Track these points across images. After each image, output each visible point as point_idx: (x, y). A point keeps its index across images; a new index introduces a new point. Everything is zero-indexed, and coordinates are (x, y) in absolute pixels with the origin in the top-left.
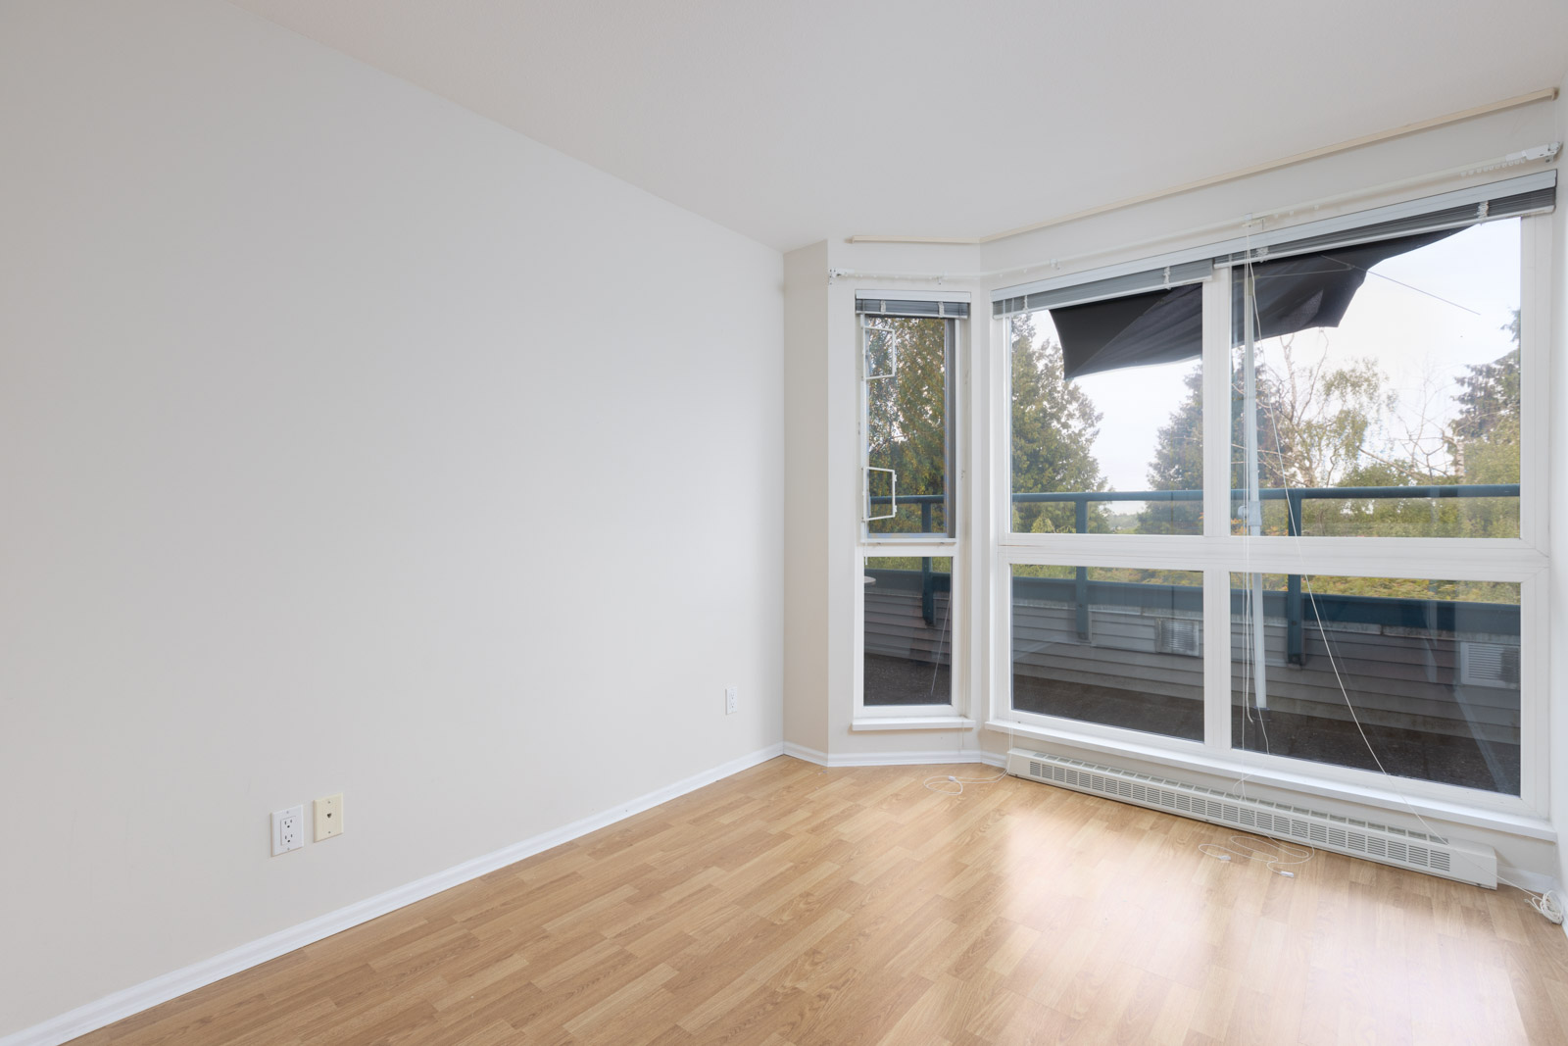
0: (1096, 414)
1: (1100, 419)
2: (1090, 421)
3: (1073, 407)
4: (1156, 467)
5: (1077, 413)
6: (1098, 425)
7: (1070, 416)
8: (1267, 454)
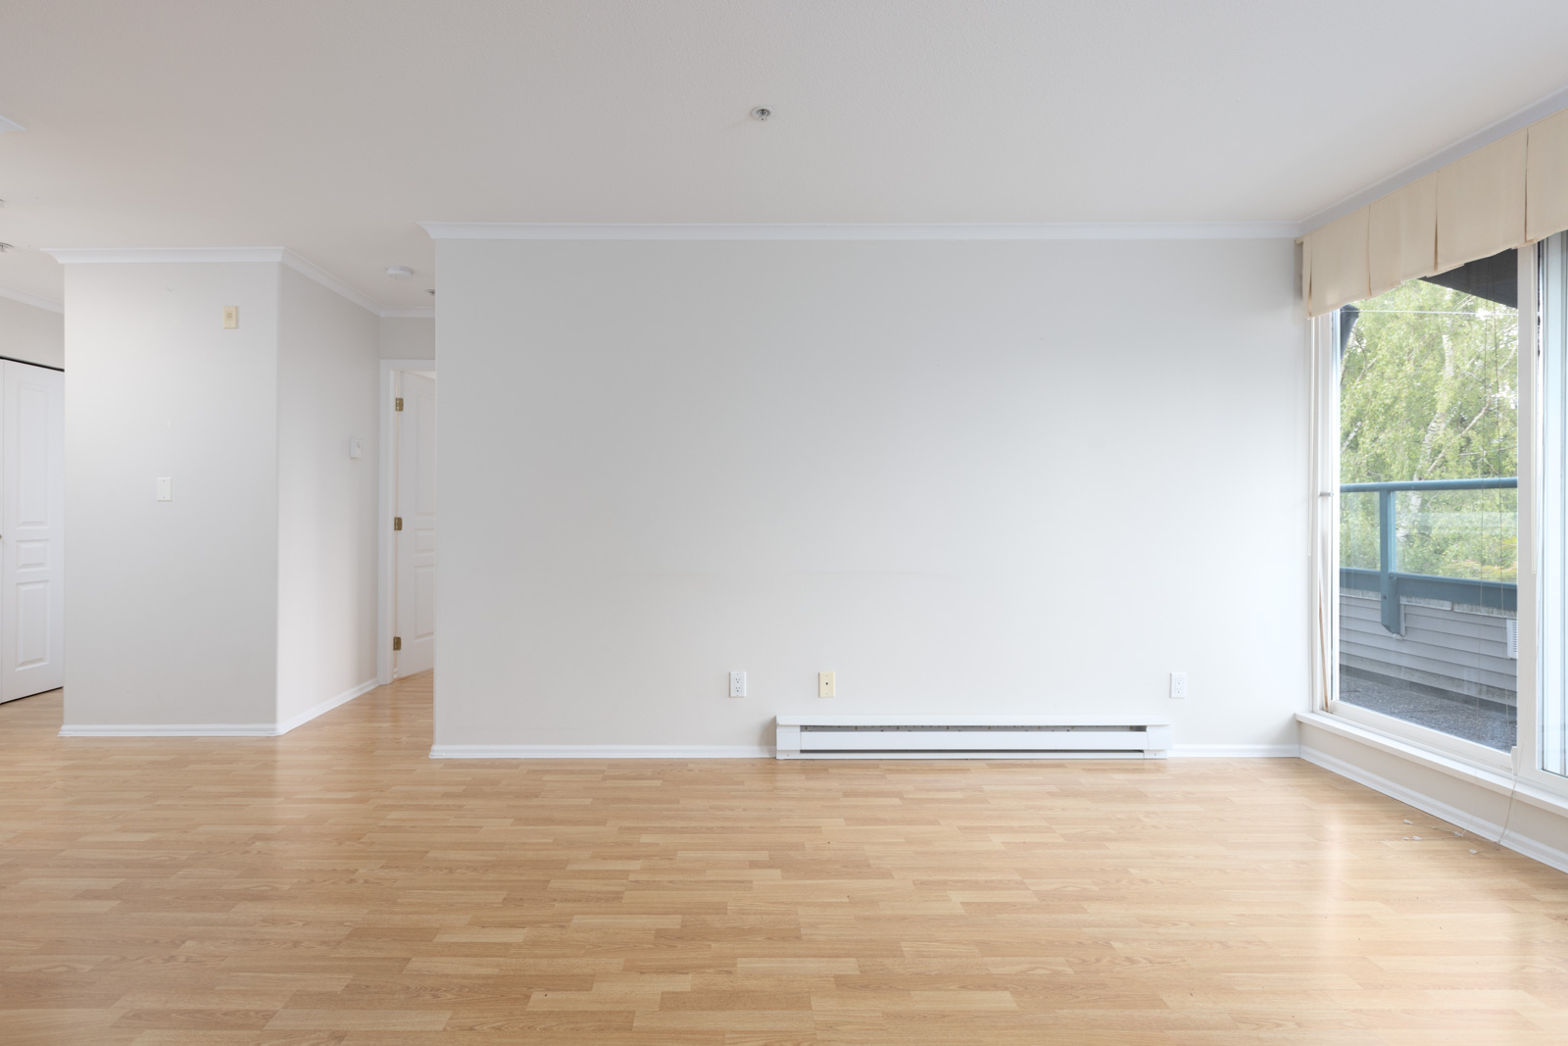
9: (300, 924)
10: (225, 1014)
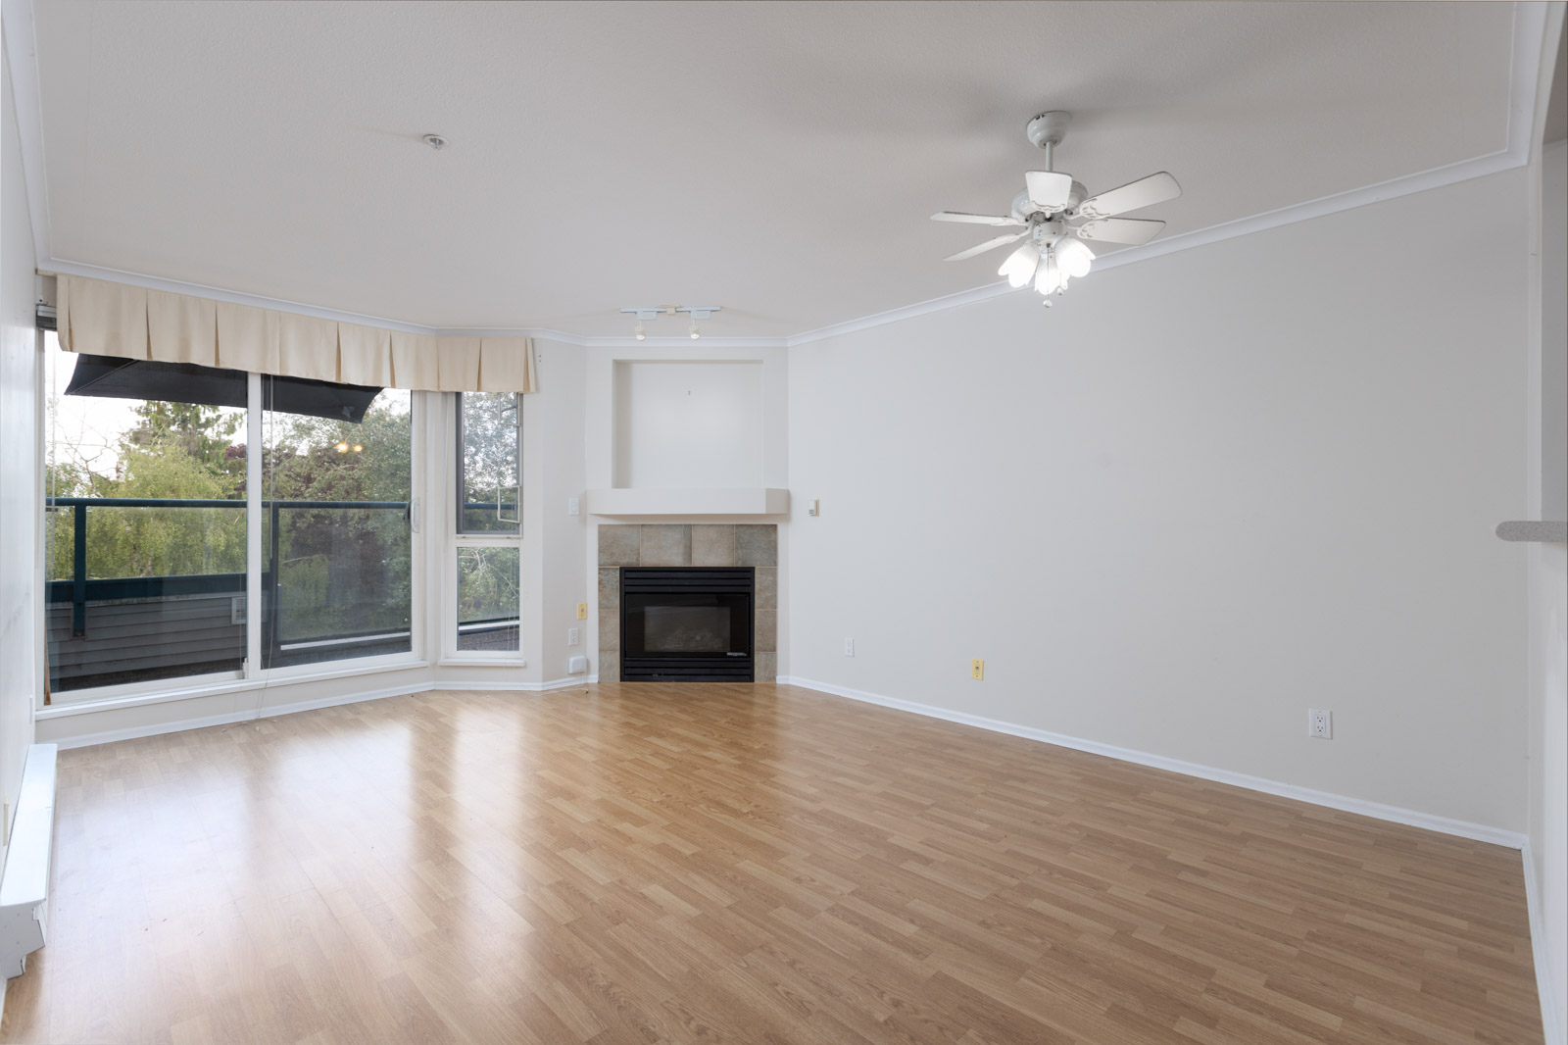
9: (779, 988)
10: (857, 924)
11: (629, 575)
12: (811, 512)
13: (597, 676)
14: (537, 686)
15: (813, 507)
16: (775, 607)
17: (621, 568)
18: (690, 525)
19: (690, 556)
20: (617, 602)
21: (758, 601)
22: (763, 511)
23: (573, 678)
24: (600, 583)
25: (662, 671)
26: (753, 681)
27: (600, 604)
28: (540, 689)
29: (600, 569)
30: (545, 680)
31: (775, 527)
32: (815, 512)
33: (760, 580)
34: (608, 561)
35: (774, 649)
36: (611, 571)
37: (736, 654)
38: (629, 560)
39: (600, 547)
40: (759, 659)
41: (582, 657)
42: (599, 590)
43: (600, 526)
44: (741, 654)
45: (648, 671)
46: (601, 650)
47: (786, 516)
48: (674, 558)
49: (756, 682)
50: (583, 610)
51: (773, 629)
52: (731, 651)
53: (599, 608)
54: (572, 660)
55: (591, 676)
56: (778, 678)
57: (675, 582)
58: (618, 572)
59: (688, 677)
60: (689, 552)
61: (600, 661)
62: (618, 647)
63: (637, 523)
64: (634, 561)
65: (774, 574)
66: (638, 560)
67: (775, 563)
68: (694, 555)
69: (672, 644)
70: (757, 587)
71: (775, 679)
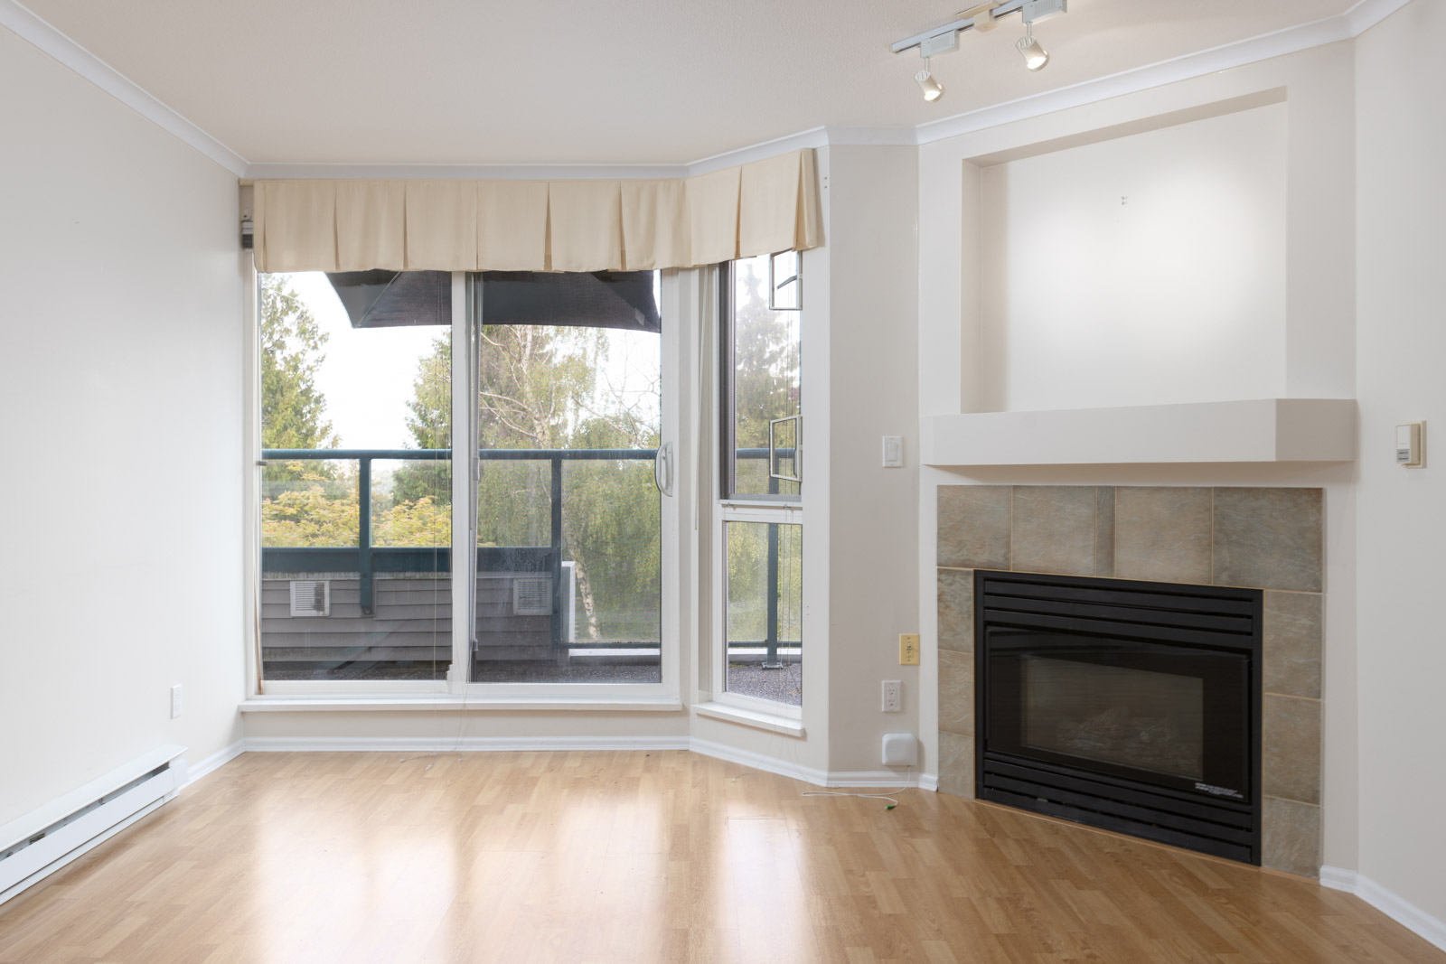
0: (320, 333)
1: (326, 340)
2: (311, 342)
3: (290, 320)
4: (415, 407)
5: (295, 330)
6: (323, 348)
7: (287, 331)
8: (499, 399)
11: (992, 587)
12: (1402, 455)
13: (935, 778)
14: (818, 776)
15: (1405, 442)
16: (1317, 692)
17: (976, 572)
18: (1112, 488)
19: (1111, 554)
20: (969, 639)
21: (1270, 673)
22: (1269, 455)
23: (891, 774)
24: (940, 598)
25: (1054, 794)
26: (1258, 864)
27: (940, 640)
28: (823, 784)
29: (940, 572)
30: (836, 765)
31: (1317, 494)
32: (1415, 455)
33: (1275, 624)
34: (954, 557)
35: (1314, 797)
36: (958, 578)
37: (1217, 791)
38: (989, 558)
39: (940, 529)
40: (1274, 815)
41: (906, 736)
42: (940, 613)
43: (940, 488)
44: (1230, 793)
45: (1025, 788)
46: (942, 729)
47: (1345, 469)
48: (1078, 561)
49: (1266, 868)
50: (909, 648)
51: (1312, 746)
52: (1204, 782)
53: (939, 647)
54: (886, 738)
55: (925, 776)
56: (1323, 870)
57: (1081, 610)
58: (971, 579)
59: (1107, 818)
60: (1108, 544)
61: (940, 749)
62: (971, 728)
63: (1009, 484)
64: (1001, 559)
65: (1316, 612)
66: (1007, 559)
67: (1318, 585)
68: (1119, 555)
69: (1085, 741)
70: (1268, 638)
71: (1315, 871)
